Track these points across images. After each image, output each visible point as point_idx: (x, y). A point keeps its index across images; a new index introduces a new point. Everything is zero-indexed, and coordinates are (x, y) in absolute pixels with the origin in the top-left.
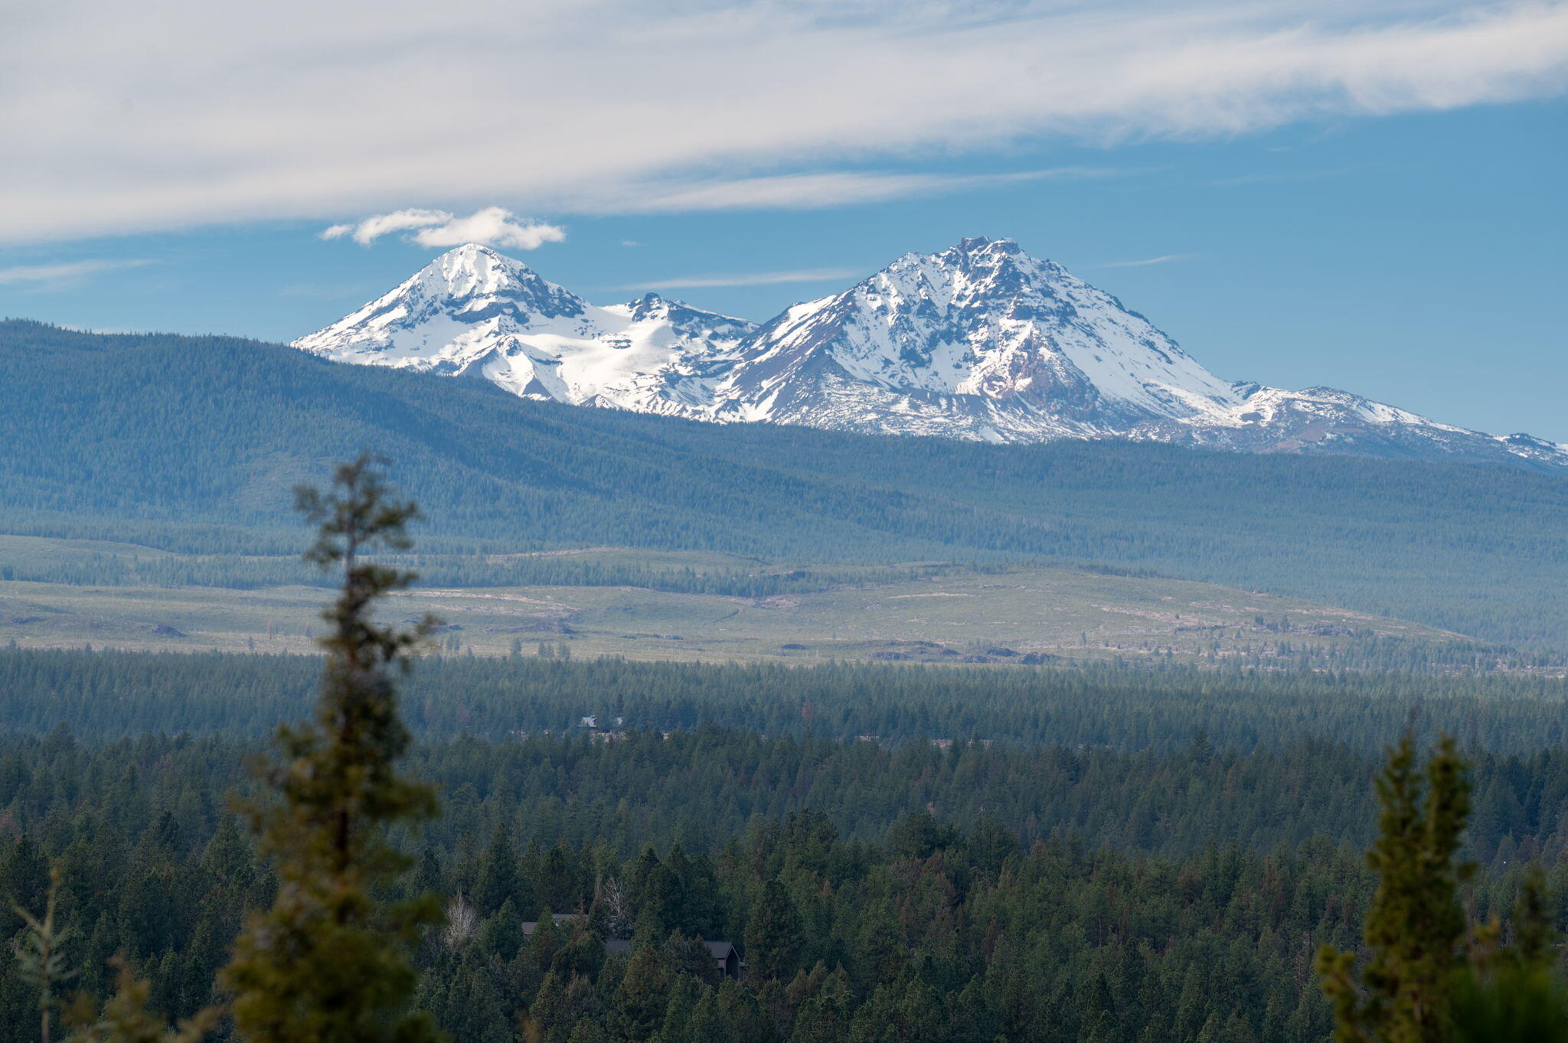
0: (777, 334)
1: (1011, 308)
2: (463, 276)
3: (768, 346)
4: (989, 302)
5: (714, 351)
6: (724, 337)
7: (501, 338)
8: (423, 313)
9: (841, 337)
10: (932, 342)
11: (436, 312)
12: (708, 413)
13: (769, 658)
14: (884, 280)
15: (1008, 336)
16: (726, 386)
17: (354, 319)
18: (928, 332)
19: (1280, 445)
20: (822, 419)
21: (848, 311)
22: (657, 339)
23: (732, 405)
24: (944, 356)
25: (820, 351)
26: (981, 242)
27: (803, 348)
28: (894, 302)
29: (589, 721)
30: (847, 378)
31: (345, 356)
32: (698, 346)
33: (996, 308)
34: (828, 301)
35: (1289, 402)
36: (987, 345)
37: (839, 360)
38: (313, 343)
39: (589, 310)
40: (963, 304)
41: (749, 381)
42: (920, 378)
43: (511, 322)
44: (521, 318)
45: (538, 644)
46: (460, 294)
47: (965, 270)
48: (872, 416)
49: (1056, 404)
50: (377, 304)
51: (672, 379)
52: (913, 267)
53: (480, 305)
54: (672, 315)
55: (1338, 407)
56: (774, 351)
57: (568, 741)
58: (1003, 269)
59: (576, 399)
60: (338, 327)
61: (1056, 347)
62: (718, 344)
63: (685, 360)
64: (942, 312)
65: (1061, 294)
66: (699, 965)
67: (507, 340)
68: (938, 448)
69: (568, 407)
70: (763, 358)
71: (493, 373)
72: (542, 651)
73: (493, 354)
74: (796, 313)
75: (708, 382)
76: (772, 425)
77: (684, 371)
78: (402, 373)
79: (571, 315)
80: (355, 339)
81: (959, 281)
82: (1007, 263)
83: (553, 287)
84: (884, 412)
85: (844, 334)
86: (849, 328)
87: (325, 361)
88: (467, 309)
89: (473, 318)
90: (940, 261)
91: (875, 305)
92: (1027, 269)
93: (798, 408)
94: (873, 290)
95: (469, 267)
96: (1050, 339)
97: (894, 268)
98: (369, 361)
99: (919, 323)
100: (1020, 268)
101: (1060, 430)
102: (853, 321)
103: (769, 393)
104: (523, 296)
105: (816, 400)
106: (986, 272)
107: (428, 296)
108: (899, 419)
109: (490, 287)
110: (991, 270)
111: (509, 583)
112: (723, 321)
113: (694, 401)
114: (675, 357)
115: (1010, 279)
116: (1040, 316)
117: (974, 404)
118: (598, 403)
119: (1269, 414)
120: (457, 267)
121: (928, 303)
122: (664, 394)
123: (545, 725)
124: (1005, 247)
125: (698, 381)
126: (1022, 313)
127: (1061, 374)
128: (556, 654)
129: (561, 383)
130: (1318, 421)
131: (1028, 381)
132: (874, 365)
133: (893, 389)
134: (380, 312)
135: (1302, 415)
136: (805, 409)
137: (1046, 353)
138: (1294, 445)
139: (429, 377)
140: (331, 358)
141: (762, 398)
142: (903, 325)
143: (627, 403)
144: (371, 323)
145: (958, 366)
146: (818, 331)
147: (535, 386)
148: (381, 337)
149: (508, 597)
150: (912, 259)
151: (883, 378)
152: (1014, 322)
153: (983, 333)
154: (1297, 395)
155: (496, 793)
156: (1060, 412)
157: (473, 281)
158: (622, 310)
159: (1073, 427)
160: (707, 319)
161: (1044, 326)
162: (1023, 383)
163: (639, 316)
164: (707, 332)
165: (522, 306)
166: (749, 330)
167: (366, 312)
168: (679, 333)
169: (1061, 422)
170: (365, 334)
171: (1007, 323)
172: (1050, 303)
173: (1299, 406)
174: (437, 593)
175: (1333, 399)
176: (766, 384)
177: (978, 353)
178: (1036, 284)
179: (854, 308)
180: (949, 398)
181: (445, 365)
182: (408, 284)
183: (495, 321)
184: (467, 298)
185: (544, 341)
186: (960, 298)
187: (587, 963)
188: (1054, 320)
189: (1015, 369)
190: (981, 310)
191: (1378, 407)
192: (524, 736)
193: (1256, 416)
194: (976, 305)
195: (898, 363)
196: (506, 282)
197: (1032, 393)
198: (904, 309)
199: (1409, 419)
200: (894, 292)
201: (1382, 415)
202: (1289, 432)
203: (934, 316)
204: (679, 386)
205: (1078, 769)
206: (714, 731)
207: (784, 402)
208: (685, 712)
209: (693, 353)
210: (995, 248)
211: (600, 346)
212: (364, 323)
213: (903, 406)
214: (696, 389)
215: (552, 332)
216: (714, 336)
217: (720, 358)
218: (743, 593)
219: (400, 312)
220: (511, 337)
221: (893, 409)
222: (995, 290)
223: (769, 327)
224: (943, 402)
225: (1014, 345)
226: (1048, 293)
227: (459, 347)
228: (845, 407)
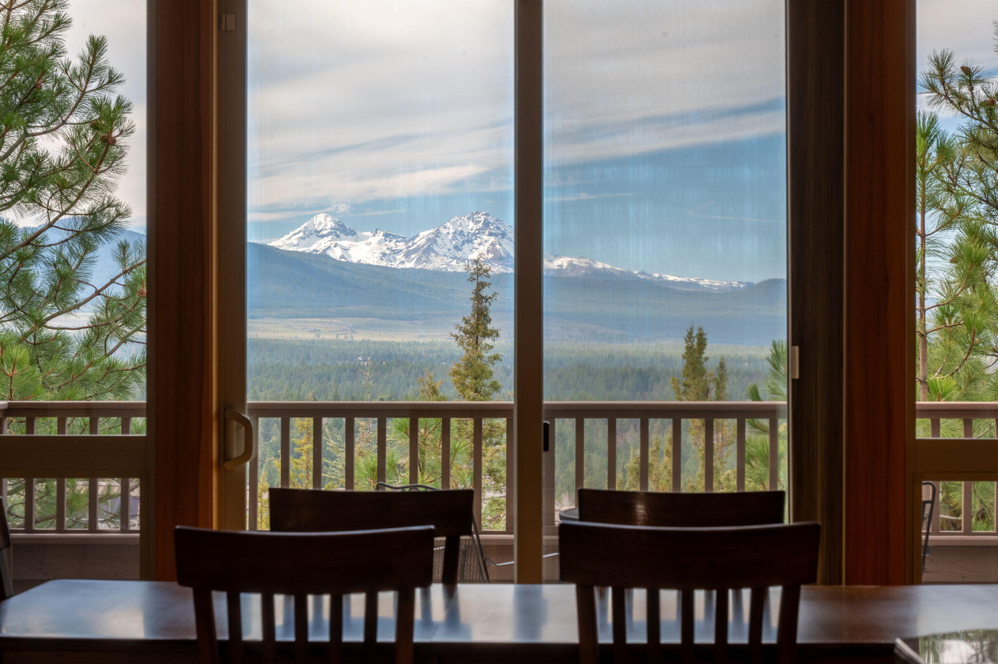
0: (415, 241)
1: (487, 233)
2: (320, 223)
3: (413, 245)
4: (480, 231)
5: (397, 246)
6: (400, 242)
7: (332, 242)
8: (308, 235)
9: (435, 242)
10: (463, 243)
11: (312, 234)
12: (395, 265)
13: (414, 339)
14: (448, 224)
15: (486, 241)
16: (400, 257)
17: (287, 236)
18: (461, 240)
19: (568, 274)
20: (429, 267)
21: (437, 234)
22: (380, 243)
23: (403, 263)
24: (466, 248)
25: (429, 246)
26: (478, 213)
27: (425, 244)
28: (451, 231)
29: (360, 358)
30: (437, 254)
31: (284, 248)
32: (392, 245)
33: (483, 233)
34: (431, 231)
35: (571, 262)
36: (480, 244)
37: (435, 249)
38: (275, 243)
39: (358, 233)
40: (472, 232)
41: (407, 255)
42: (459, 254)
43: (335, 237)
44: (338, 236)
45: (344, 335)
46: (319, 229)
47: (473, 221)
48: (445, 266)
49: (501, 262)
50: (294, 232)
51: (384, 254)
52: (457, 221)
53: (325, 232)
54: (384, 235)
55: (586, 263)
56: (415, 246)
57: (354, 365)
58: (485, 221)
59: (354, 260)
60: (282, 239)
61: (501, 245)
62: (398, 244)
63: (388, 249)
64: (466, 234)
65: (502, 229)
67: (334, 243)
69: (352, 263)
70: (412, 248)
71: (329, 253)
72: (345, 337)
73: (329, 248)
74: (422, 234)
75: (394, 255)
76: (414, 269)
77: (388, 252)
78: (302, 253)
79: (353, 235)
80: (287, 242)
81: (471, 224)
82: (486, 219)
83: (347, 227)
84: (448, 265)
85: (436, 241)
86: (438, 239)
87: (278, 249)
88: (321, 233)
89: (323, 236)
90: (465, 219)
91: (445, 232)
92: (492, 221)
93: (422, 263)
94: (445, 227)
95: (322, 221)
96: (499, 242)
97: (451, 221)
98: (291, 249)
99: (459, 237)
100: (490, 221)
101: (502, 270)
102: (439, 237)
103: (414, 259)
104: (339, 230)
105: (428, 261)
106: (479, 222)
107: (310, 229)
108: (453, 267)
109: (329, 227)
110: (481, 221)
111: (335, 317)
112: (399, 237)
113: (391, 261)
114: (385, 248)
115: (486, 224)
116: (496, 235)
118: (362, 262)
119: (565, 265)
120: (318, 221)
121: (462, 231)
122: (381, 259)
123: (347, 360)
124: (485, 214)
125: (392, 255)
126: (490, 234)
127: (502, 253)
128: (349, 338)
129: (350, 256)
130: (581, 268)
131: (493, 255)
132: (445, 250)
133: (451, 258)
134: (295, 234)
135: (575, 265)
136: (424, 264)
137: (498, 247)
138: (573, 275)
139: (310, 254)
140: (280, 248)
141: (411, 261)
142: (454, 238)
143: (370, 262)
144: (292, 238)
145: (471, 251)
146: (428, 240)
147: (342, 257)
148: (295, 242)
149: (335, 321)
150: (456, 218)
151: (448, 254)
152: (488, 237)
153: (479, 241)
154: (574, 259)
155: (332, 380)
156: (502, 265)
157: (323, 225)
158: (369, 234)
159: (506, 269)
160: (394, 237)
161: (497, 238)
162: (490, 256)
163: (374, 235)
164: (394, 240)
165: (338, 233)
166: (407, 239)
167: (291, 233)
168: (386, 240)
169: (502, 268)
170: (290, 241)
171: (485, 237)
172: (499, 231)
173: (574, 263)
174: (313, 320)
175: (584, 260)
176: (413, 256)
177: (477, 247)
178: (494, 226)
179: (439, 233)
180: (468, 260)
181: (315, 250)
182: (303, 226)
183: (330, 238)
184: (321, 230)
185: (345, 243)
186: (472, 230)
188: (500, 236)
189: (488, 251)
190: (479, 233)
191: (599, 263)
192: (340, 363)
193: (561, 266)
194: (477, 232)
195: (453, 250)
196: (333, 225)
197: (494, 259)
198: (455, 233)
199: (608, 266)
200: (451, 228)
201: (599, 265)
202: (571, 271)
203: (464, 235)
204: (386, 257)
205: (509, 373)
206: (399, 361)
207: (419, 261)
208: (389, 356)
209: (390, 247)
210: (482, 215)
211: (361, 244)
212: (290, 238)
213: (454, 263)
214: (391, 258)
215: (349, 240)
216: (397, 241)
217: (398, 248)
218: (406, 320)
219: (301, 234)
220: (335, 242)
221: (451, 264)
222: (482, 227)
223: (413, 239)
224: (466, 261)
225: (487, 245)
226: (498, 228)
227: (320, 245)
228: (437, 263)
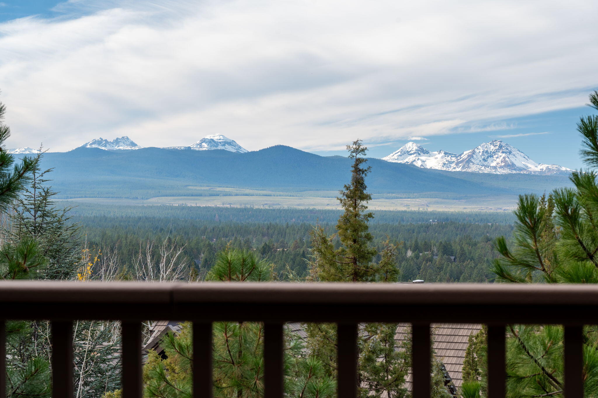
0: (462, 156)
1: (501, 152)
2: (410, 147)
3: (460, 159)
4: (497, 151)
5: (451, 159)
6: (453, 157)
7: (416, 158)
8: (403, 154)
9: (473, 157)
10: (488, 157)
11: (405, 153)
12: (450, 170)
13: (461, 210)
14: (480, 147)
15: (500, 156)
16: (453, 165)
17: (392, 155)
18: (487, 156)
19: (546, 174)
20: (469, 170)
21: (474, 152)
22: (442, 157)
23: (455, 168)
24: (490, 160)
25: (469, 159)
26: (496, 141)
27: (467, 158)
28: (481, 151)
29: (431, 220)
30: (474, 163)
31: (390, 161)
32: (449, 158)
33: (499, 152)
34: (470, 151)
35: (548, 167)
36: (497, 158)
37: (472, 161)
38: (385, 159)
39: (430, 152)
40: (493, 151)
41: (457, 164)
42: (486, 163)
43: (418, 155)
44: (419, 154)
45: (422, 208)
46: (409, 150)
47: (493, 145)
48: (478, 170)
49: (509, 167)
50: (396, 152)
51: (444, 164)
52: (484, 145)
53: (412, 152)
54: (444, 153)
55: (556, 168)
56: (461, 159)
57: (427, 224)
58: (500, 145)
59: (428, 167)
60: (389, 156)
61: (508, 158)
62: (452, 158)
63: (447, 161)
64: (489, 152)
65: (509, 149)
66: (449, 260)
67: (417, 158)
68: (489, 175)
69: (427, 169)
70: (459, 160)
71: (415, 163)
72: (423, 209)
73: (415, 160)
74: (465, 153)
75: (450, 164)
76: (461, 171)
77: (446, 163)
78: (400, 163)
79: (428, 154)
80: (392, 158)
81: (492, 147)
82: (500, 144)
83: (425, 149)
84: (480, 169)
85: (473, 156)
86: (474, 155)
87: (387, 162)
88: (410, 153)
89: (411, 154)
90: (489, 144)
91: (478, 151)
92: (504, 145)
93: (465, 169)
94: (478, 149)
95: (411, 146)
96: (507, 156)
97: (481, 145)
98: (394, 162)
99: (485, 154)
100: (502, 145)
101: (509, 172)
102: (474, 154)
103: (461, 166)
104: (420, 151)
105: (468, 167)
106: (497, 146)
107: (404, 151)
108: (482, 170)
109: (414, 149)
110: (497, 145)
111: (418, 198)
112: (453, 154)
113: (448, 168)
114: (445, 160)
115: (501, 147)
116: (506, 153)
117: (495, 168)
118: (432, 168)
119: (544, 169)
120: (409, 146)
121: (487, 151)
122: (443, 166)
123: (424, 221)
124: (500, 141)
125: (449, 164)
126: (503, 152)
127: (509, 162)
128: (425, 210)
129: (426, 165)
130: (553, 170)
131: (504, 164)
132: (478, 161)
133: (481, 165)
134: (396, 153)
135: (550, 169)
136: (467, 169)
137: (507, 159)
138: (549, 174)
139: (404, 164)
140: (388, 161)
141: (459, 167)
142: (483, 155)
143: (437, 168)
144: (395, 155)
145: (492, 161)
146: (469, 156)
147: (422, 165)
148: (396, 158)
149: (418, 200)
150: (484, 144)
151: (480, 163)
152: (502, 154)
153: (496, 156)
154: (549, 166)
155: (416, 232)
156: (509, 169)
157: (411, 148)
158: (436, 153)
159: (511, 171)
160: (450, 154)
161: (507, 154)
162: (503, 164)
163: (439, 154)
164: (450, 156)
165: (419, 152)
166: (457, 156)
167: (394, 153)
168: (446, 156)
169: (510, 171)
170: (393, 157)
171: (500, 154)
172: (507, 151)
173: (550, 167)
174: (406, 200)
175: (555, 166)
176: (460, 165)
177: (496, 159)
178: (505, 148)
179: (475, 152)
180: (491, 167)
181: (407, 162)
182: (400, 149)
183: (415, 155)
184: (410, 151)
185: (423, 158)
186: (492, 150)
187: (430, 260)
188: (508, 153)
189: (502, 162)
190: (496, 152)
191: (563, 167)
192: (420, 223)
193: (542, 169)
194: (495, 151)
195: (482, 161)
196: (417, 148)
197: (505, 166)
198: (483, 152)
199: (568, 169)
200: (481, 149)
201: (563, 169)
202: (548, 172)
203: (488, 153)
204: (446, 165)
205: (512, 228)
206: (452, 222)
207: (463, 167)
208: (447, 219)
209: (448, 160)
210: (498, 142)
211: (432, 158)
212: (393, 155)
213: (483, 168)
214: (448, 166)
215: (425, 156)
216: (451, 157)
217: (452, 160)
218: (457, 199)
219: (399, 153)
220: (418, 157)
221: (481, 169)
222: (498, 149)
223: (460, 155)
224: (490, 167)
225: (502, 158)
226: (507, 149)
227: (409, 159)
228: (473, 168)
